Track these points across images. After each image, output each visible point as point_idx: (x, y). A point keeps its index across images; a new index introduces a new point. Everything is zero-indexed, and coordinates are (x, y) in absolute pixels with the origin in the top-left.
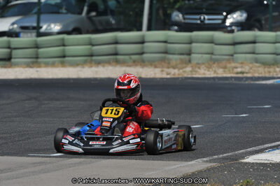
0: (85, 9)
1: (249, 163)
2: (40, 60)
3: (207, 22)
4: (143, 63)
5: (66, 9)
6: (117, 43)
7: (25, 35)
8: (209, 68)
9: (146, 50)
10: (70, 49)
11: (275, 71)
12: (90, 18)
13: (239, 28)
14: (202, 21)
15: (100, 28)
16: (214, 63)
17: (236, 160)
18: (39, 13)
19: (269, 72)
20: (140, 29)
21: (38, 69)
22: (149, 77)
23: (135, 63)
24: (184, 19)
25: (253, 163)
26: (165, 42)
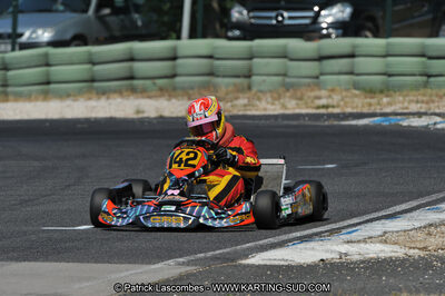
0: (94, 4)
1: (252, 266)
2: (9, 89)
3: (287, 22)
5: (63, 4)
6: (132, 59)
8: (276, 99)
9: (179, 71)
10: (58, 71)
12: (101, 19)
13: (340, 31)
14: (278, 21)
15: (117, 34)
16: (288, 90)
17: (232, 261)
19: (370, 105)
20: (179, 38)
22: (174, 115)
23: (163, 92)
24: (250, 18)
25: (259, 266)
26: (211, 57)
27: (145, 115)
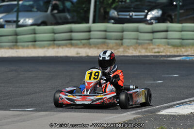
0: (50, 8)
1: (163, 115)
2: (18, 44)
3: (134, 17)
4: (90, 46)
5: (37, 8)
6: (71, 32)
7: (8, 27)
8: (135, 49)
9: (92, 37)
11: (181, 51)
12: (53, 15)
13: (157, 21)
14: (130, 17)
15: (60, 21)
16: (139, 45)
17: (154, 113)
18: (18, 11)
19: (178, 52)
20: (87, 22)
21: (17, 50)
22: (94, 55)
23: (84, 46)
24: (118, 15)
25: (166, 115)
26: (105, 31)
27: (81, 55)
